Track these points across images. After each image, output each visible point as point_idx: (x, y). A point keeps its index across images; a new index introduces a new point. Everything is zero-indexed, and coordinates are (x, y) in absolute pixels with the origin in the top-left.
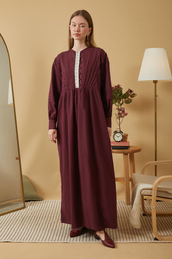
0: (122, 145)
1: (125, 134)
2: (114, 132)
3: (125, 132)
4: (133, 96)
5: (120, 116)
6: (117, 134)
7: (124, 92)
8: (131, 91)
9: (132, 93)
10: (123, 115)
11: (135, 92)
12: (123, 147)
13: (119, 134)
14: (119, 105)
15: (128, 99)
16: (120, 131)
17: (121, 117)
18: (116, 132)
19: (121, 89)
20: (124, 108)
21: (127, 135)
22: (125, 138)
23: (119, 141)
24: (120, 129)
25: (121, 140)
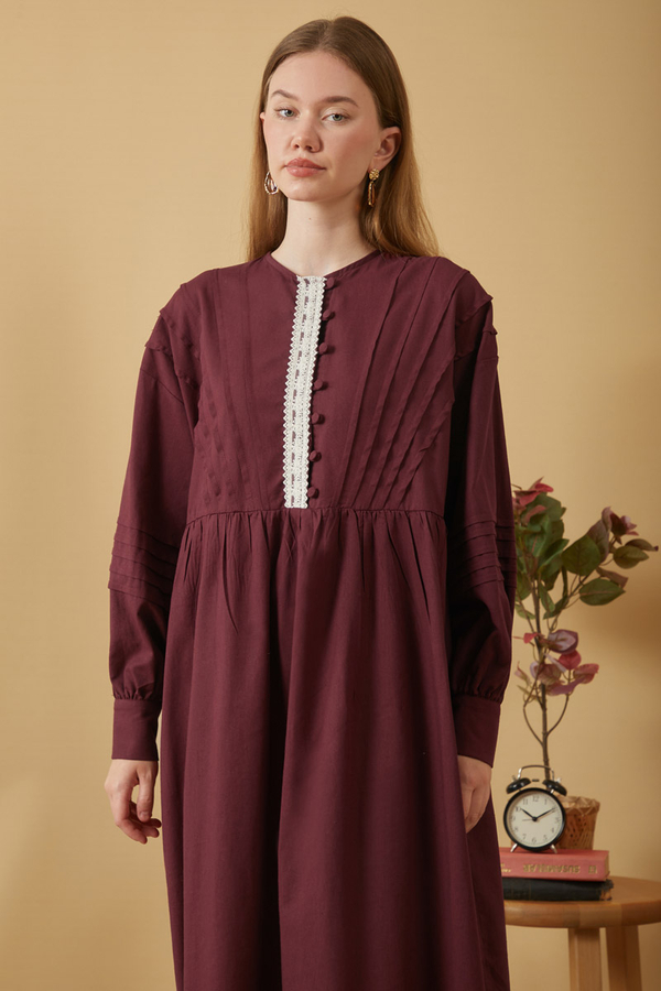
0: (562, 875)
1: (577, 800)
2: (510, 790)
3: (579, 788)
4: (634, 553)
5: (547, 683)
6: (530, 798)
7: (574, 529)
8: (619, 525)
9: (625, 539)
10: (565, 677)
11: (643, 531)
12: (565, 887)
13: (542, 798)
14: (543, 611)
15: (602, 573)
16: (548, 782)
17: (556, 688)
18: (519, 789)
19: (557, 509)
20: (575, 635)
21: (594, 809)
22: (577, 826)
23: (540, 843)
24: (547, 771)
25: (554, 842)
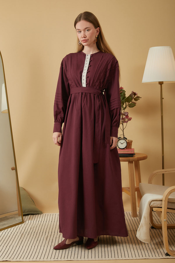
0: (127, 153)
1: (129, 140)
3: (129, 138)
4: (137, 99)
5: (123, 121)
6: (121, 140)
7: (127, 95)
8: (135, 94)
9: (136, 96)
10: (126, 120)
11: (139, 95)
12: (127, 155)
13: (123, 140)
14: (122, 109)
15: (132, 102)
16: (124, 137)
17: (125, 122)
19: (124, 92)
20: (128, 113)
21: (132, 142)
23: (123, 148)
24: (124, 135)
25: (125, 147)
